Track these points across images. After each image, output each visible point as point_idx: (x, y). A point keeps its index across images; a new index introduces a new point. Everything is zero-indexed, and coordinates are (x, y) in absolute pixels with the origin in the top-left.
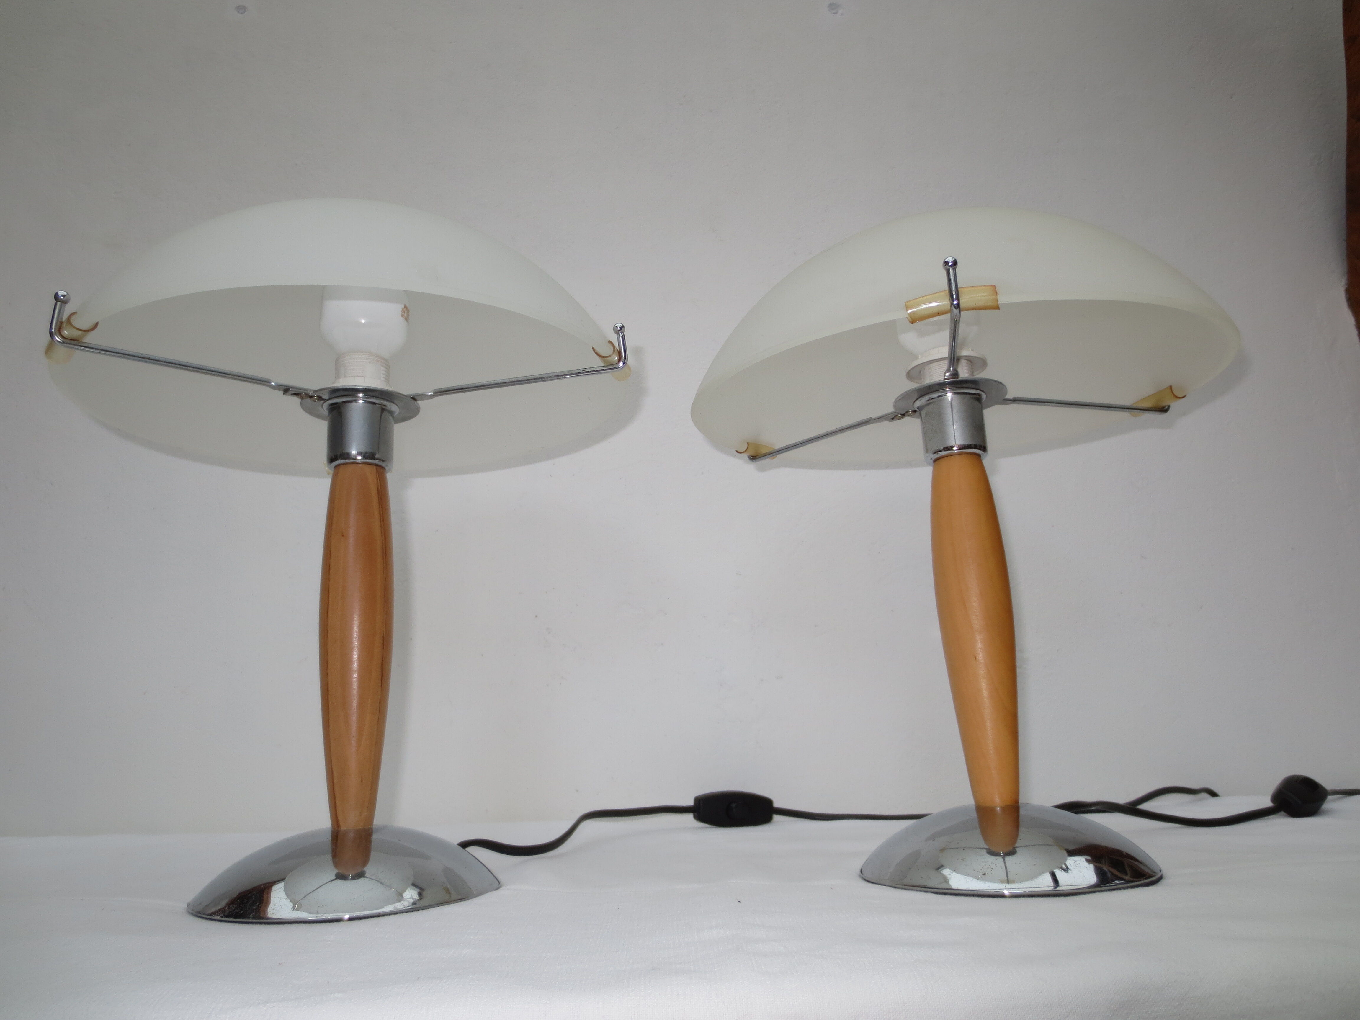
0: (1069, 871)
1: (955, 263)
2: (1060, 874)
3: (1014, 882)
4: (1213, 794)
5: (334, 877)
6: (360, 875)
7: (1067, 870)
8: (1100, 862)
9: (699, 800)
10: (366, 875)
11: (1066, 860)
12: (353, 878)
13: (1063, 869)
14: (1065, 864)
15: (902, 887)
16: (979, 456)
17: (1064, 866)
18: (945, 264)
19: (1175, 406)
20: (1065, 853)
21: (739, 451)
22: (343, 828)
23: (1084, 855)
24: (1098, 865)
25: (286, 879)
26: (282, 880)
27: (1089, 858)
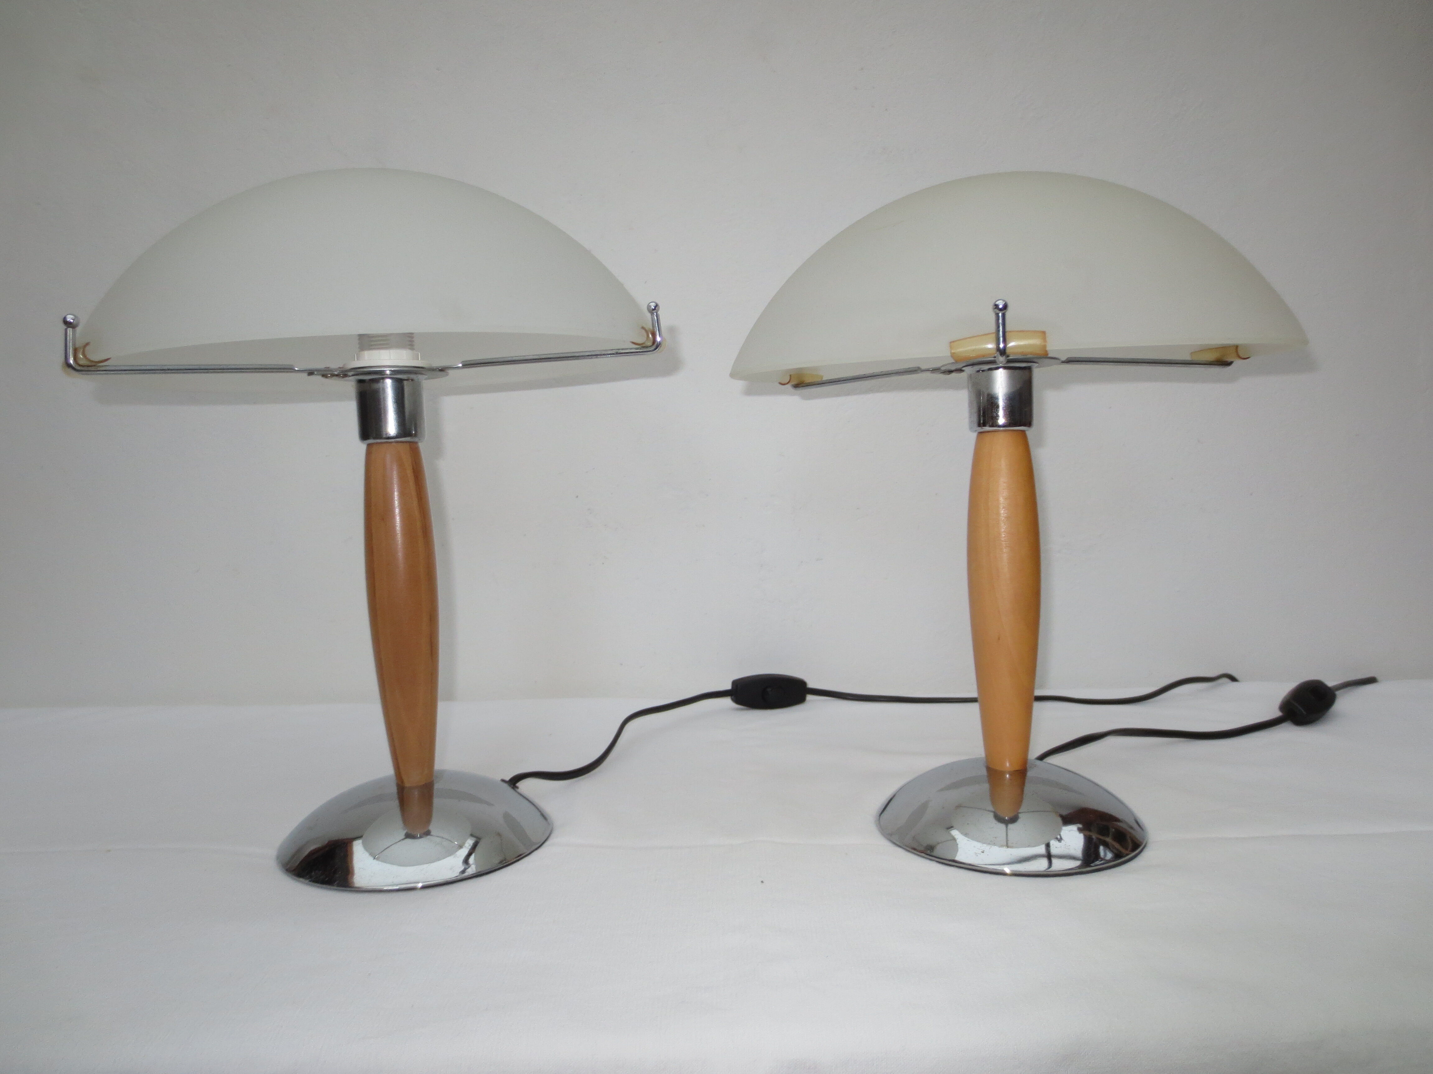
0: (1062, 841)
1: (1005, 307)
2: (1054, 843)
3: (1012, 847)
4: (1233, 679)
5: (403, 837)
6: (428, 833)
7: (1060, 840)
8: (1090, 831)
9: (735, 683)
10: (432, 834)
11: (1060, 830)
12: (421, 837)
13: (1057, 838)
14: (1060, 835)
15: (910, 850)
16: (1023, 432)
17: (1059, 837)
18: (995, 307)
19: (1238, 363)
20: (1059, 820)
21: (783, 382)
22: (407, 784)
23: (1076, 824)
24: (1088, 833)
25: (364, 836)
26: (359, 837)
27: (1080, 826)
